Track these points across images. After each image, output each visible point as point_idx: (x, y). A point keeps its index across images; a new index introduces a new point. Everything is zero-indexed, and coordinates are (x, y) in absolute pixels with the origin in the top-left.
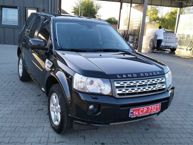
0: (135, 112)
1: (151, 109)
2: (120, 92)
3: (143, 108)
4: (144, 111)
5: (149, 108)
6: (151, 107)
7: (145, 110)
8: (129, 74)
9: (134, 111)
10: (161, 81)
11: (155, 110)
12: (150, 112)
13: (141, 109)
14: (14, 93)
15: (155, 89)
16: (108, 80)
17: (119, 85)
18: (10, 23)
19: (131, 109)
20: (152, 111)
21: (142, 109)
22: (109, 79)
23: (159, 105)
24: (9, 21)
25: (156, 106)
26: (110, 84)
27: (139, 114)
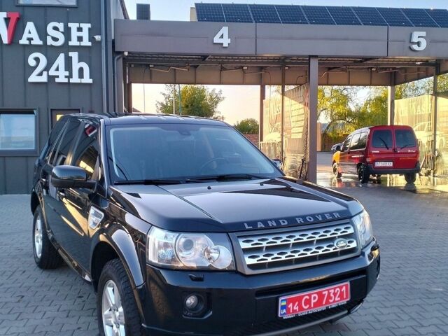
0: (291, 305)
1: (329, 297)
2: (254, 261)
3: (310, 295)
4: (313, 301)
5: (324, 293)
6: (328, 290)
7: (315, 298)
8: (271, 220)
9: (288, 304)
10: (344, 232)
11: (337, 299)
12: (326, 303)
13: (305, 296)
14: (23, 297)
15: (332, 250)
16: (225, 235)
17: (249, 245)
18: (16, 147)
19: (281, 299)
20: (331, 301)
21: (308, 297)
22: (227, 233)
23: (346, 286)
24: (14, 143)
25: (338, 289)
26: (229, 244)
27: (301, 309)
